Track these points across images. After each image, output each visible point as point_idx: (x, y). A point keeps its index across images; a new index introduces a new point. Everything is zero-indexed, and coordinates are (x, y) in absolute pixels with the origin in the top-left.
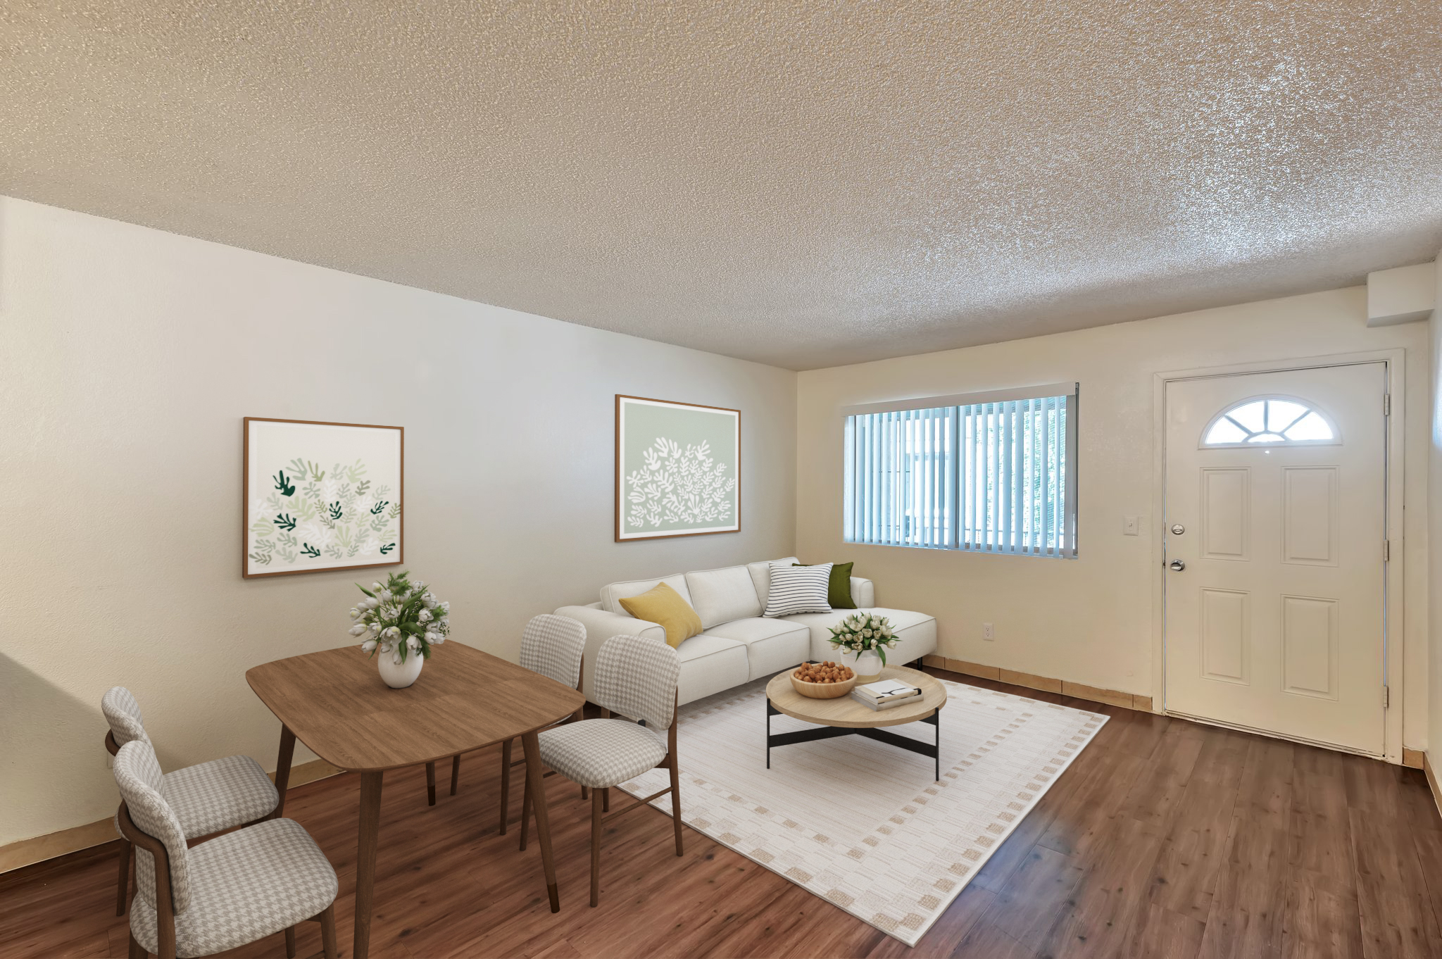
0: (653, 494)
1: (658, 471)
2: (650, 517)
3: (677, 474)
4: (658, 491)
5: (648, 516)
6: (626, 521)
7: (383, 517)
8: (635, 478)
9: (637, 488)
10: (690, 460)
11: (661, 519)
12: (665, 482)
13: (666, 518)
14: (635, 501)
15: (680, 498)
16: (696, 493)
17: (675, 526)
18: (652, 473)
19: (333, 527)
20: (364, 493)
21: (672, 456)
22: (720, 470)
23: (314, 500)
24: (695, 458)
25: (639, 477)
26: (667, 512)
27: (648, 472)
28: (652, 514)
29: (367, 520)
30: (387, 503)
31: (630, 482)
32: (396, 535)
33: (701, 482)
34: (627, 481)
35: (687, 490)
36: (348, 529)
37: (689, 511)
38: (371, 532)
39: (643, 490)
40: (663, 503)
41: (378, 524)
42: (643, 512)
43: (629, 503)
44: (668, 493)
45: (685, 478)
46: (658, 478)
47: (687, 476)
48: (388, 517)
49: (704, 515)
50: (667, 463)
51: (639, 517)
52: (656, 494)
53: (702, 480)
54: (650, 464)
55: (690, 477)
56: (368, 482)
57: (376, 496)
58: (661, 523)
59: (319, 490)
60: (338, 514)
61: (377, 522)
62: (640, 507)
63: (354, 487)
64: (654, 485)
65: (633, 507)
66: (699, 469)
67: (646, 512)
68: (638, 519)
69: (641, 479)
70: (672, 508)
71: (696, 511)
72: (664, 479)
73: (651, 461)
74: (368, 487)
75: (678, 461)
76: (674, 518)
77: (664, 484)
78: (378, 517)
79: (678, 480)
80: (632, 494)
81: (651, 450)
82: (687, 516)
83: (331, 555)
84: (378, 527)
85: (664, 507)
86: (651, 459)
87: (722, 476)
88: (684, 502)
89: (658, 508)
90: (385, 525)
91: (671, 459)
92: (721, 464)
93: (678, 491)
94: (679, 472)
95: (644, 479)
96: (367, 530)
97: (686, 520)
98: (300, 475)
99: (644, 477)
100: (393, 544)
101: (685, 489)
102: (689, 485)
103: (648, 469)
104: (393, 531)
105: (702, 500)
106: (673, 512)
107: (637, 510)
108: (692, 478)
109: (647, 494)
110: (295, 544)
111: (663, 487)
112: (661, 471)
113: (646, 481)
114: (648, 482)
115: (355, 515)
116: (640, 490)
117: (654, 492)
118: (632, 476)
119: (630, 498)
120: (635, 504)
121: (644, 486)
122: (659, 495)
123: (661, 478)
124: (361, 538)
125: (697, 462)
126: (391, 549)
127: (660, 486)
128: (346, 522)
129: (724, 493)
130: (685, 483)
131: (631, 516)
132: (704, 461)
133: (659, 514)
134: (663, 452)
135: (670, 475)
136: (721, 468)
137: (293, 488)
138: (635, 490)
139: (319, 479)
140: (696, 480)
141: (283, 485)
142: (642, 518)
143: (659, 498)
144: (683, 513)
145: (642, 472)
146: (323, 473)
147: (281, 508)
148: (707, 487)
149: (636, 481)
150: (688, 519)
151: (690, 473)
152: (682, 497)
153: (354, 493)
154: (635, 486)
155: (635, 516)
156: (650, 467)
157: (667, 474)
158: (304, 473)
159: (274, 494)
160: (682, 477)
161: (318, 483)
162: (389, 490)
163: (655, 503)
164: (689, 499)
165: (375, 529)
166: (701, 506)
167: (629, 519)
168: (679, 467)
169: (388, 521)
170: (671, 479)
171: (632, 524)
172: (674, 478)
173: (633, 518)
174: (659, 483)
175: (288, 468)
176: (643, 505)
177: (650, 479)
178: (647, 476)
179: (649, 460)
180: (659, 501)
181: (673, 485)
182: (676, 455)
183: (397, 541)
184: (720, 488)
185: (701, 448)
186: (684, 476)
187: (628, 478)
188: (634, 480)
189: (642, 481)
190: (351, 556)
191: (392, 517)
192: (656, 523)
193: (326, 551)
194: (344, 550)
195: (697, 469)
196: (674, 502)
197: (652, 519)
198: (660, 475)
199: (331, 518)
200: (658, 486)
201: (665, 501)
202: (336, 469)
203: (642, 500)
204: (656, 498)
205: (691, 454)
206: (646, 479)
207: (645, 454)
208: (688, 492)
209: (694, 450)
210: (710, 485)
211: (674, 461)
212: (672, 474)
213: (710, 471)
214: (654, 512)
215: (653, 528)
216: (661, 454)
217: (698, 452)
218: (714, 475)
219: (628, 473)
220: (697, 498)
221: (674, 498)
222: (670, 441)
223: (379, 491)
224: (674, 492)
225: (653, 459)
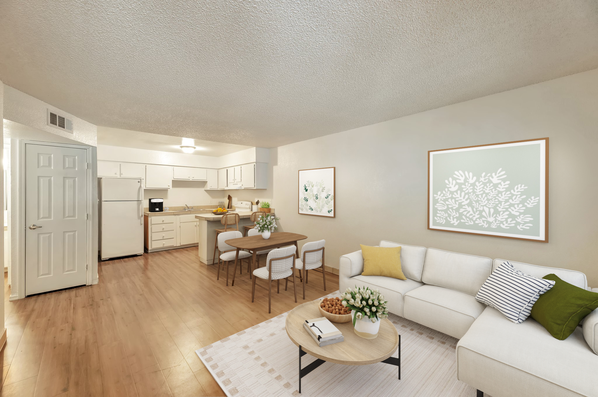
0: (453, 205)
1: (456, 191)
2: (450, 219)
3: (472, 193)
4: (456, 204)
5: (448, 218)
6: (434, 220)
7: (329, 200)
8: (440, 196)
9: (441, 201)
10: (485, 184)
11: (459, 221)
12: (462, 198)
13: (462, 221)
14: (439, 209)
15: (475, 209)
16: (490, 206)
17: (469, 227)
18: (452, 193)
19: (316, 202)
20: (323, 191)
21: (468, 182)
22: (519, 190)
23: (311, 193)
24: (490, 182)
25: (442, 195)
26: (464, 217)
27: (449, 192)
28: (452, 217)
29: (324, 201)
30: (330, 195)
31: (436, 198)
32: (332, 207)
33: (496, 199)
34: (434, 197)
35: (481, 204)
36: (319, 203)
37: (484, 219)
38: (325, 205)
39: (445, 203)
40: (460, 211)
41: (327, 202)
42: (445, 215)
43: (435, 210)
44: (464, 205)
45: (480, 196)
46: (456, 195)
47: (482, 195)
48: (330, 200)
49: (500, 223)
50: (463, 186)
51: (442, 218)
52: (455, 205)
53: (497, 197)
54: (450, 187)
55: (484, 195)
56: (325, 187)
57: (327, 192)
58: (458, 224)
59: (313, 190)
60: (317, 198)
61: (327, 201)
62: (443, 212)
63: (321, 189)
64: (453, 200)
65: (438, 212)
66: (493, 190)
67: (447, 215)
68: (441, 219)
69: (444, 196)
70: (468, 215)
71: (491, 219)
72: (461, 196)
73: (451, 185)
74: (324, 189)
75: (473, 185)
76: (469, 222)
77: (461, 200)
78: (327, 200)
79: (473, 197)
80: (438, 204)
81: (450, 179)
82: (481, 222)
83: (316, 211)
84: (327, 203)
85: (461, 214)
86: (451, 184)
87: (521, 195)
88: (478, 212)
89: (456, 214)
90: (329, 203)
91: (467, 184)
92: (519, 185)
93: (473, 205)
94: (474, 192)
95: (445, 196)
96: (324, 204)
97: (480, 225)
98: (309, 186)
99: (446, 195)
100: (332, 210)
101: (479, 204)
102: (484, 201)
103: (448, 190)
104: (332, 205)
105: (497, 212)
106: (469, 218)
107: (441, 214)
108: (486, 196)
109: (448, 205)
110: (308, 206)
111: (460, 201)
112: (459, 192)
113: (447, 197)
114: (449, 198)
115: (321, 198)
116: (443, 202)
117: (453, 204)
118: (437, 195)
119: (436, 207)
120: (440, 210)
121: (446, 200)
122: (457, 206)
123: (457, 196)
124: (323, 207)
125: (492, 184)
126: (331, 211)
127: (458, 201)
128: (319, 201)
129: (524, 208)
130: (479, 199)
131: (437, 217)
132: (500, 183)
133: (456, 217)
134: (460, 180)
135: (465, 194)
136: (519, 188)
137: (307, 189)
138: (439, 202)
139: (313, 187)
140: (490, 198)
141: (305, 189)
142: (444, 219)
143: (456, 208)
144: (478, 220)
145: (444, 192)
146: (314, 185)
147: (305, 195)
148: (503, 203)
149: (440, 197)
150: (483, 224)
151: (484, 192)
152: (476, 209)
153: (321, 191)
154: (439, 200)
155: (440, 217)
156: (450, 189)
157: (463, 194)
158: (309, 185)
159: (304, 191)
160: (477, 196)
161: (312, 188)
162: (330, 190)
163: (454, 211)
164: (483, 210)
165: (326, 204)
166: (496, 216)
167: (436, 218)
168: (474, 189)
169: (330, 201)
170: (467, 196)
171: (437, 221)
172: (469, 196)
173: (438, 218)
174: (457, 199)
175: (306, 184)
176: (446, 211)
177: (450, 196)
178: (448, 195)
179: (449, 185)
180: (457, 210)
181: (468, 201)
182: (471, 181)
183: (333, 209)
184: (518, 204)
185: (496, 175)
186: (479, 195)
187: (435, 195)
188: (438, 197)
189: (444, 198)
190: (320, 212)
191: (331, 200)
192: (454, 223)
193: (314, 209)
194: (319, 210)
195: (492, 189)
196: (469, 212)
197: (452, 220)
198: (457, 194)
199: (315, 199)
200: (456, 201)
201: (461, 210)
202: (316, 183)
203: (444, 208)
204: (454, 208)
205: (485, 180)
206: (448, 196)
207: (447, 181)
208: (483, 206)
209: (489, 176)
210: (506, 201)
211: (469, 185)
212: (468, 193)
213: (506, 191)
214: (453, 216)
215: (452, 226)
216: (458, 181)
217: (493, 178)
218: (511, 193)
219: (435, 193)
220: (492, 211)
221: (470, 209)
222: (466, 173)
223: (328, 191)
224: (470, 204)
225: (452, 184)
